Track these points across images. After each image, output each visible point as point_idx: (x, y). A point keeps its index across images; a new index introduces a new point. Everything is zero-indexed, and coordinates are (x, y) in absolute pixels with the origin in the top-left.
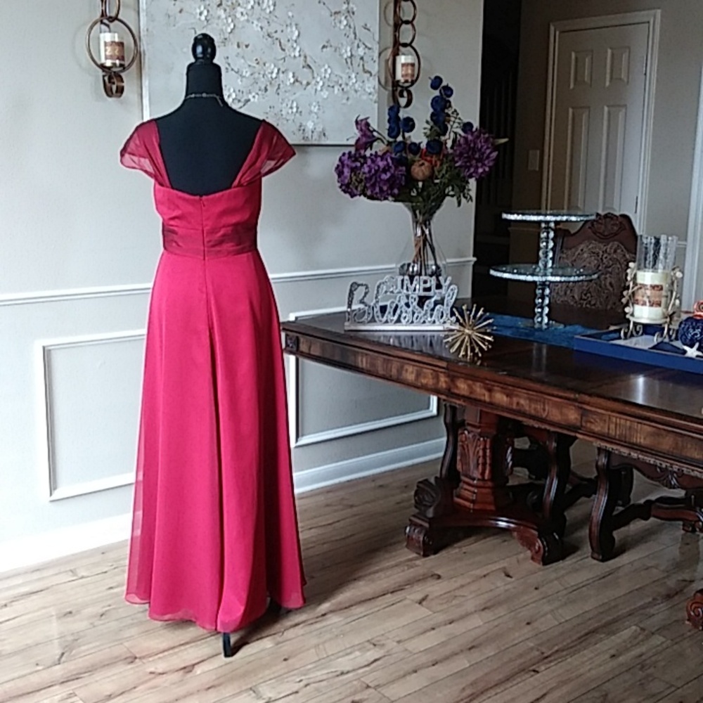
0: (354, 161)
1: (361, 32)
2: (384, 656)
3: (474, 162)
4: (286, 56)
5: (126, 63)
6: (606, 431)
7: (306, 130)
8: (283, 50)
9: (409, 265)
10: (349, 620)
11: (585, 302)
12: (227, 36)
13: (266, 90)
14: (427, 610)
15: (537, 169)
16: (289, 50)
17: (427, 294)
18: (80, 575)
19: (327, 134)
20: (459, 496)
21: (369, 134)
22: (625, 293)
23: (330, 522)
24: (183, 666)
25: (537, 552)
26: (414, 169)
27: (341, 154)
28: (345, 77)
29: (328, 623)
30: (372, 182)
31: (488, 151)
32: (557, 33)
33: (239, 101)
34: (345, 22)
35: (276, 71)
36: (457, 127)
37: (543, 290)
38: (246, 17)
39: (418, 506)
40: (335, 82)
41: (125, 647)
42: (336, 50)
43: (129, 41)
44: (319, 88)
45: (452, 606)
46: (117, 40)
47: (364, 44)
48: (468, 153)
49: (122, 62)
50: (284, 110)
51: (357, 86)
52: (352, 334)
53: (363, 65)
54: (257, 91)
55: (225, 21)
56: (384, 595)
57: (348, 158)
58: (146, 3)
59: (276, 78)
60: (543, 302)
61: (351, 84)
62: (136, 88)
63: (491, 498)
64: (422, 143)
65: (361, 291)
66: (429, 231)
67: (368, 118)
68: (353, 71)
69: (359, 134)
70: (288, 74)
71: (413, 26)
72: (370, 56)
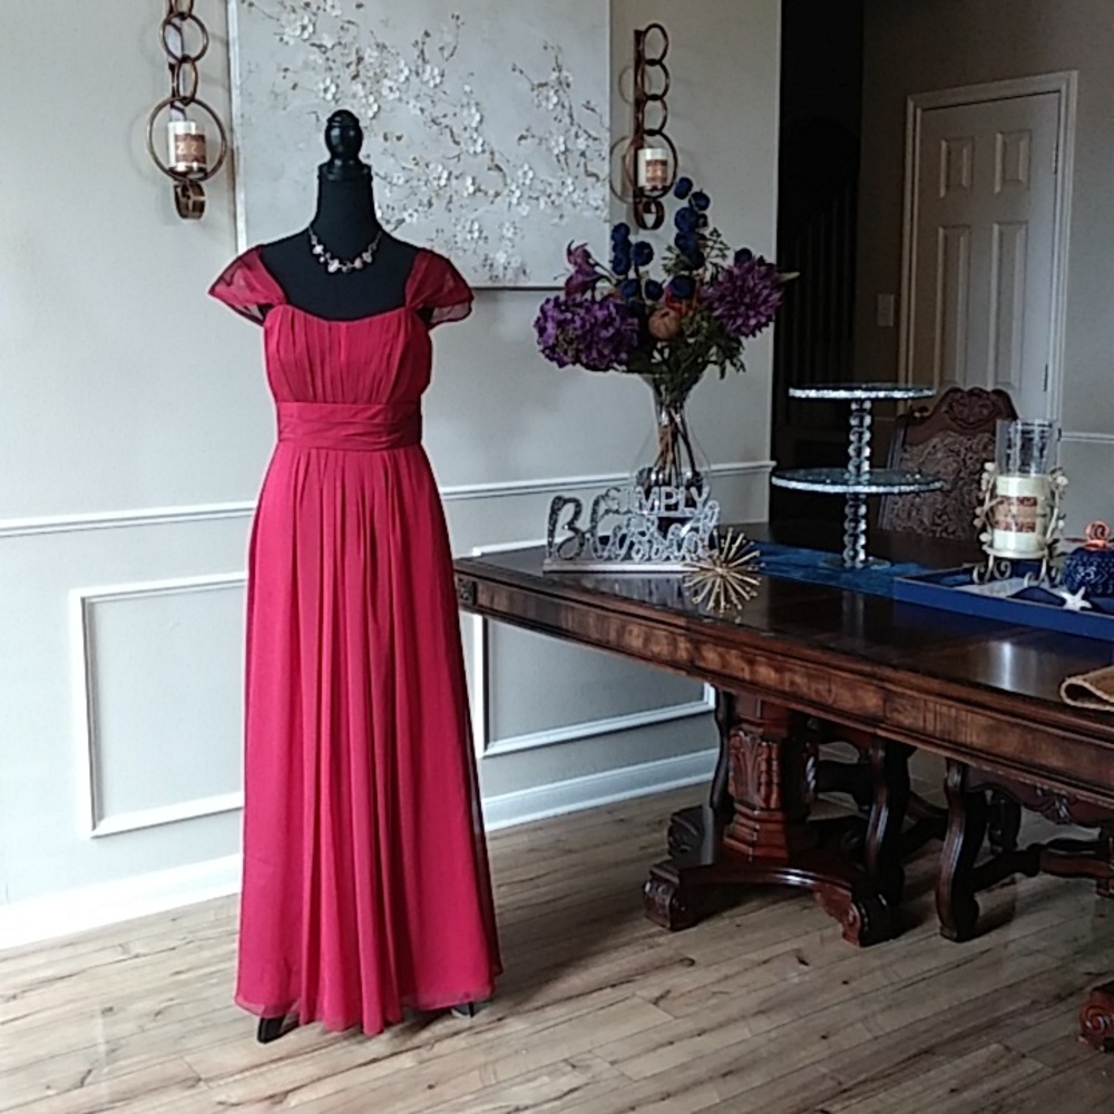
0: (562, 312)
1: (581, 114)
2: (587, 1084)
3: (742, 309)
4: (462, 153)
5: (209, 168)
6: (921, 724)
7: (495, 265)
8: (457, 143)
9: (650, 470)
10: (539, 1027)
11: (939, 529)
12: (367, 123)
13: (430, 204)
14: (665, 1014)
15: (891, 324)
16: (466, 144)
17: (672, 514)
18: (134, 953)
19: (528, 271)
20: (731, 836)
21: (587, 268)
22: (978, 511)
23: (532, 875)
24: (270, 1093)
25: (852, 925)
26: (654, 322)
27: (543, 301)
28: (556, 182)
29: (507, 1030)
30: (586, 343)
31: (765, 292)
32: (919, 111)
33: (388, 222)
34: (555, 100)
35: (445, 175)
36: (717, 256)
37: (857, 507)
38: (397, 94)
39: (673, 852)
40: (540, 191)
41: (187, 1063)
42: (541, 141)
43: (212, 133)
44: (514, 201)
45: (707, 1008)
46: (193, 132)
47: (585, 132)
48: (732, 295)
49: (202, 165)
50: (459, 235)
51: (575, 196)
52: (556, 577)
53: (585, 165)
54: (416, 206)
55: (364, 101)
56: (601, 989)
57: (554, 307)
58: (241, 76)
59: (445, 186)
60: (855, 528)
61: (565, 193)
62: (225, 204)
63: (781, 840)
64: (664, 281)
65: (568, 510)
66: (681, 417)
67: (586, 244)
68: (569, 174)
69: (572, 269)
70: (465, 180)
71: (664, 103)
72: (596, 151)
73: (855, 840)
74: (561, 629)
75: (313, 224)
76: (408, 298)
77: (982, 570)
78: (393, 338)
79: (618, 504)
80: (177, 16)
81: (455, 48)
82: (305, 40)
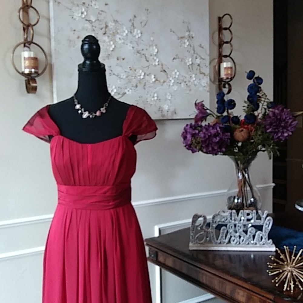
0: (194, 129)
1: (198, 49)
3: (281, 129)
4: (150, 65)
5: (40, 72)
7: (163, 110)
8: (148, 61)
9: (235, 198)
12: (110, 53)
13: (137, 86)
16: (151, 61)
19: (177, 112)
21: (203, 111)
26: (236, 134)
27: (185, 125)
28: (188, 76)
30: (206, 144)
31: (290, 121)
33: (119, 94)
34: (188, 43)
35: (143, 74)
38: (123, 41)
40: (182, 80)
42: (182, 61)
43: (41, 57)
44: (171, 84)
46: (32, 56)
47: (200, 56)
48: (276, 122)
49: (37, 71)
50: (148, 98)
51: (196, 82)
53: (200, 70)
54: (131, 87)
55: (108, 43)
57: (190, 128)
58: (55, 33)
59: (143, 79)
61: (192, 81)
64: (241, 116)
66: (248, 174)
67: (203, 101)
68: (193, 73)
69: (197, 111)
70: (151, 76)
71: (231, 45)
72: (204, 64)
75: (75, 94)
76: (124, 132)
78: (116, 152)
80: (26, 7)
81: (147, 22)
82: (83, 18)
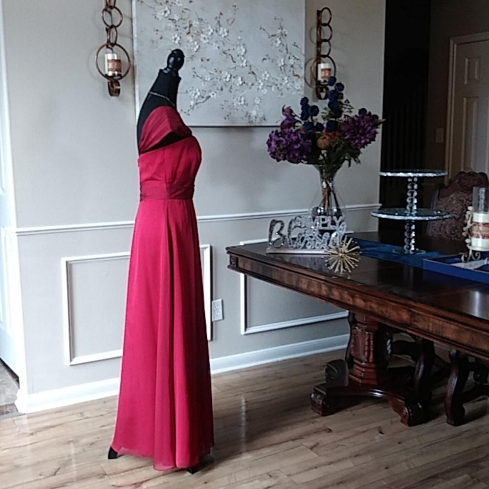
0: (279, 137)
1: (291, 48)
2: (275, 485)
3: (358, 136)
4: (236, 66)
5: (123, 74)
6: (427, 328)
7: (251, 116)
8: (234, 62)
9: (317, 208)
11: (453, 236)
12: (194, 54)
13: (222, 89)
14: (315, 454)
15: (442, 141)
16: (238, 62)
17: (325, 228)
18: (85, 416)
19: (266, 119)
20: (352, 374)
21: (291, 117)
23: (263, 388)
25: (404, 416)
26: (319, 141)
27: (270, 132)
28: (279, 79)
29: (243, 458)
30: (288, 151)
31: (369, 128)
32: (455, 45)
33: (203, 97)
34: (279, 42)
35: (229, 76)
36: (348, 112)
37: (411, 226)
38: (207, 41)
39: (327, 380)
40: (272, 83)
41: (101, 467)
42: (273, 62)
43: (124, 58)
44: (260, 87)
45: (334, 452)
46: (116, 58)
47: (294, 56)
48: (353, 129)
49: (120, 73)
50: (235, 103)
51: (288, 85)
52: (272, 256)
53: (293, 72)
54: (216, 90)
55: (192, 44)
56: (287, 441)
57: (275, 135)
58: (137, 33)
59: (229, 81)
60: (410, 235)
61: (284, 84)
62: (131, 90)
63: (374, 377)
64: (324, 123)
65: (278, 226)
66: (332, 184)
67: (291, 106)
68: (286, 75)
69: (284, 118)
70: (238, 79)
71: (330, 43)
72: (298, 65)
73: (409, 378)
74: (273, 279)
77: (466, 256)
79: (301, 223)
80: (109, 7)
81: (234, 20)
82: (166, 17)
